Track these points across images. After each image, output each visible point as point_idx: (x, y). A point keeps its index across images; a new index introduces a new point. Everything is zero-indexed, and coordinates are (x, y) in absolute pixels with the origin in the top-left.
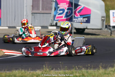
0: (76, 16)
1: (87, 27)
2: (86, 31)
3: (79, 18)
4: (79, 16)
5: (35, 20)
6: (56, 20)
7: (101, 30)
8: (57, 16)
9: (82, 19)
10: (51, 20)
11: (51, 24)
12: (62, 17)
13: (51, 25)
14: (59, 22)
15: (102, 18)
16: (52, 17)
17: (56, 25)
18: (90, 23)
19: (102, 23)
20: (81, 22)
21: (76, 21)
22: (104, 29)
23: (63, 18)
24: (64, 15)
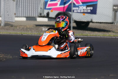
0: (77, 3)
1: (92, 20)
2: (91, 25)
3: (81, 6)
4: (81, 4)
5: (18, 7)
6: (48, 9)
7: (112, 24)
8: (49, 3)
9: (85, 8)
10: (41, 8)
11: (41, 14)
12: (56, 4)
13: (40, 16)
14: (52, 11)
15: (115, 8)
16: (41, 5)
17: (48, 16)
18: (97, 14)
19: (113, 15)
20: (84, 13)
21: (76, 11)
22: (117, 24)
23: (58, 6)
24: (59, 1)
